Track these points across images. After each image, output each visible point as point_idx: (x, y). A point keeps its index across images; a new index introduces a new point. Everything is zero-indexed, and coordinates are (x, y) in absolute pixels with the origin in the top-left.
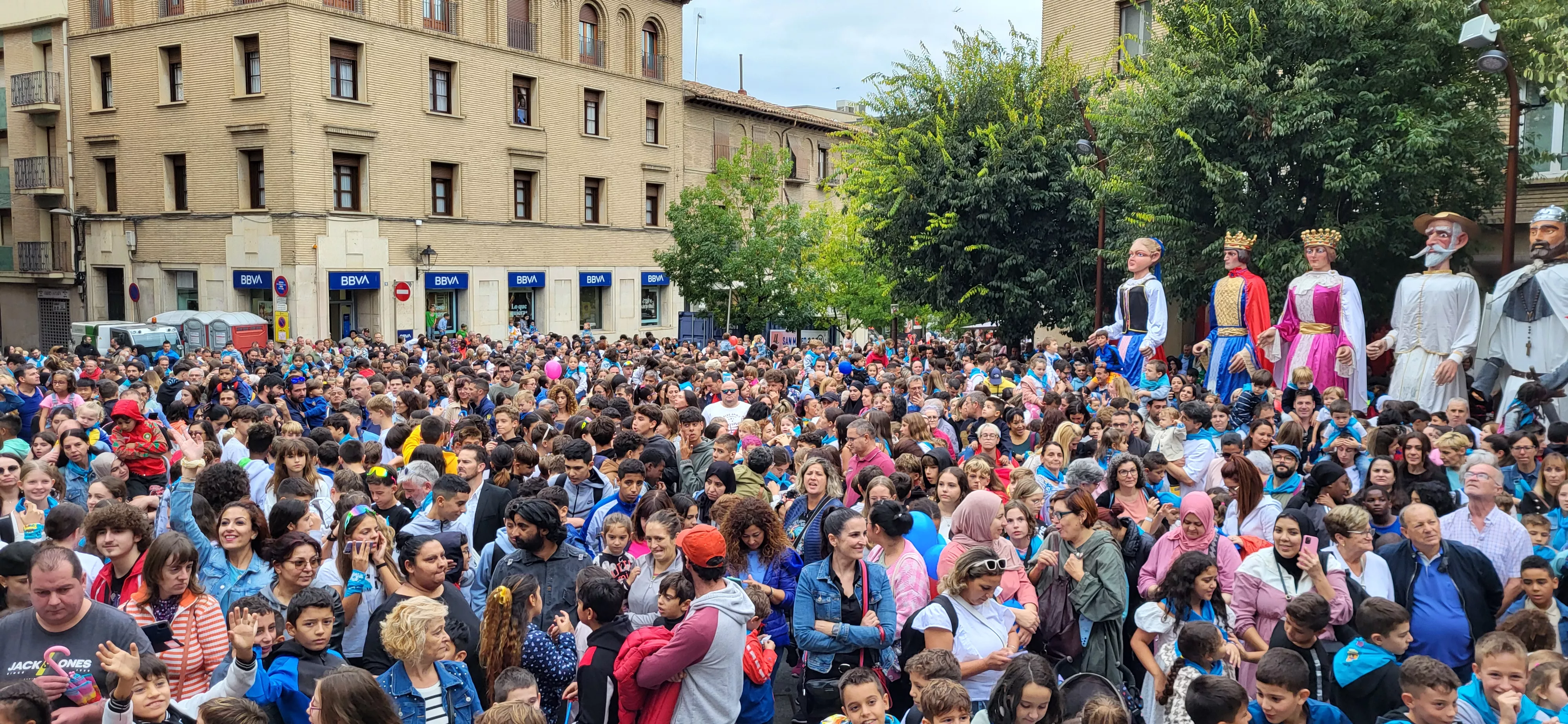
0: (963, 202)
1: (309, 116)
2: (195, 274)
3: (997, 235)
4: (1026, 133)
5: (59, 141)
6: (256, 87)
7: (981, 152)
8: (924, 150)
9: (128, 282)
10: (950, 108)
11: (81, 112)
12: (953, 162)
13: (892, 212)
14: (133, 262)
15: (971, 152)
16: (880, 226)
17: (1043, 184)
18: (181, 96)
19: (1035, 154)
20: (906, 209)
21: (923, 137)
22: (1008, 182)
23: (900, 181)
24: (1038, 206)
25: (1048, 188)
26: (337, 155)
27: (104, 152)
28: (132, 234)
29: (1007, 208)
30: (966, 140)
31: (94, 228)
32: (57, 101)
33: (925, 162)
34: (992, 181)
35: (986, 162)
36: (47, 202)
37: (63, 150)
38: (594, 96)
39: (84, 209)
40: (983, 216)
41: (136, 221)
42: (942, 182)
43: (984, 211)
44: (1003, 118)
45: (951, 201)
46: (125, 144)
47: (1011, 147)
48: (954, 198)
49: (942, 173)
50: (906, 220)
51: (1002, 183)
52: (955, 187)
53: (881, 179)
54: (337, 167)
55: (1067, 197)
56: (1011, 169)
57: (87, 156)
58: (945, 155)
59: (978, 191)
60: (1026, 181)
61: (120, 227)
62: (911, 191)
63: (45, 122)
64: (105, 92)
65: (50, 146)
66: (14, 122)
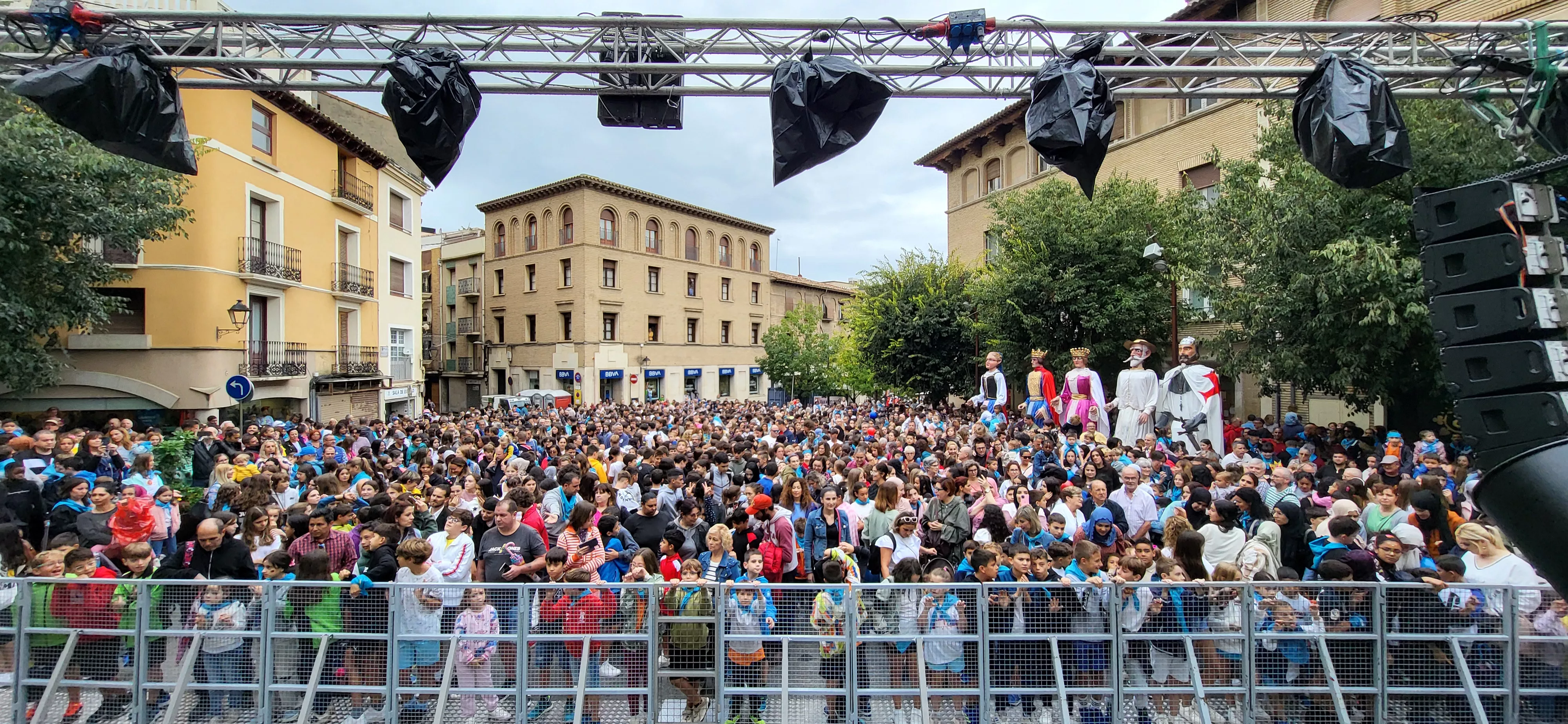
0: (908, 333)
1: (592, 296)
2: (538, 371)
3: (925, 349)
4: (938, 299)
5: (479, 310)
6: (568, 283)
7: (916, 308)
8: (887, 309)
9: (508, 375)
10: (899, 286)
11: (489, 296)
12: (901, 314)
13: (871, 338)
14: (510, 366)
15: (911, 309)
16: (866, 346)
17: (947, 324)
18: (534, 287)
19: (943, 309)
20: (878, 337)
21: (886, 301)
22: (930, 323)
23: (875, 323)
24: (945, 336)
25: (950, 326)
26: (605, 314)
27: (499, 315)
29: (930, 336)
30: (908, 303)
32: (478, 291)
33: (888, 314)
34: (921, 323)
35: (918, 314)
36: (472, 338)
37: (480, 314)
38: (726, 281)
39: (488, 341)
40: (918, 340)
42: (896, 323)
43: (918, 338)
45: (901, 333)
46: (508, 311)
47: (930, 306)
48: (903, 331)
49: (896, 319)
50: (879, 342)
51: (927, 324)
52: (903, 326)
53: (866, 322)
54: (605, 320)
55: (959, 330)
56: (931, 317)
57: (492, 316)
58: (897, 310)
59: (914, 328)
60: (938, 323)
61: (505, 349)
62: (880, 329)
63: (473, 301)
64: (500, 287)
65: (475, 312)
66: (459, 301)
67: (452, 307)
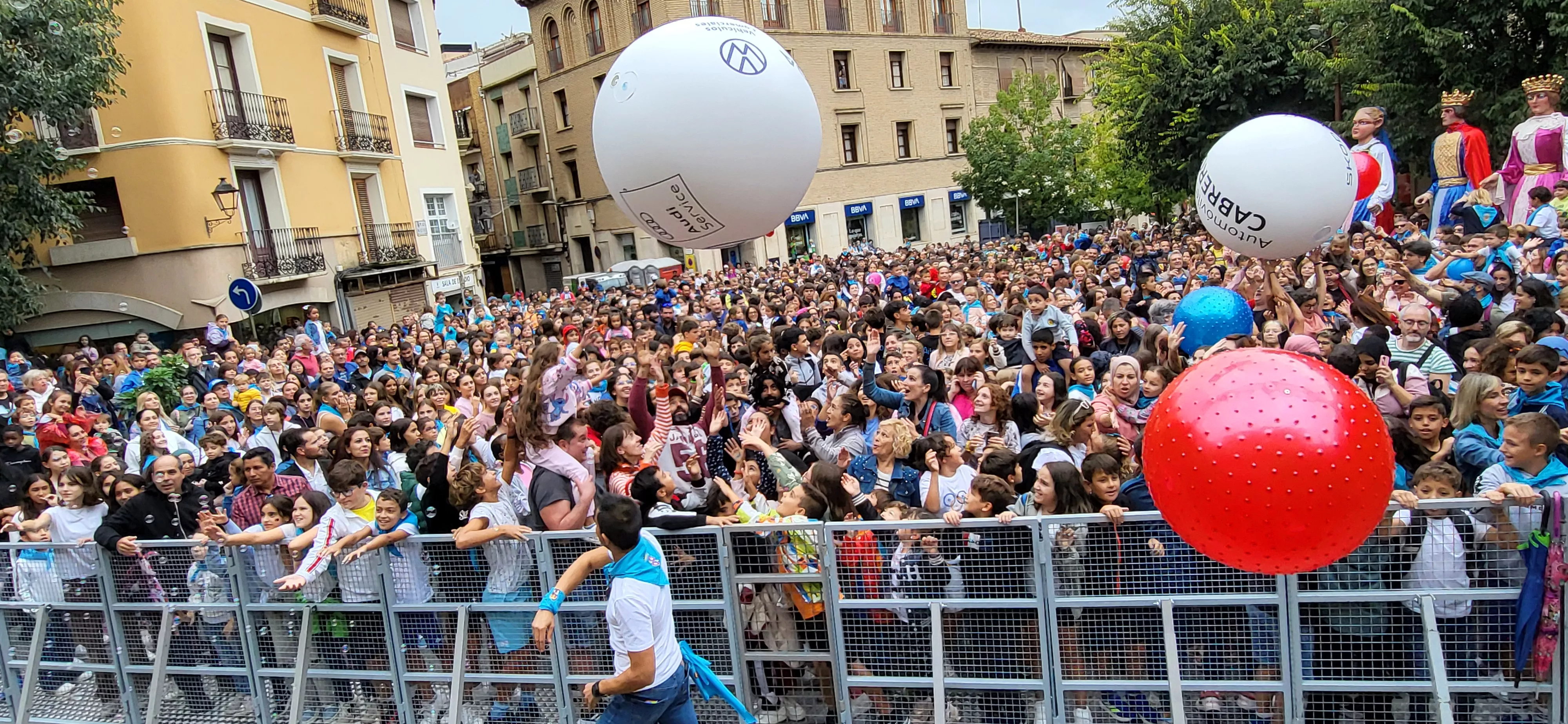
0: (1204, 98)
2: (632, 234)
4: (1259, 28)
5: (542, 154)
7: (1217, 51)
8: (1166, 59)
9: (593, 245)
10: (1186, 17)
11: (552, 133)
12: (1192, 64)
13: (1139, 114)
14: (594, 231)
15: (1208, 53)
16: (1131, 129)
17: (1280, 69)
19: (1269, 45)
20: (1152, 111)
21: (1163, 47)
22: (1244, 74)
23: (1145, 87)
24: (1275, 91)
25: (1285, 74)
27: (568, 158)
28: (591, 211)
29: (1245, 97)
30: (1204, 42)
31: (569, 210)
32: (537, 128)
33: (1168, 68)
34: (1228, 75)
35: (1221, 59)
36: (540, 197)
37: (545, 159)
38: (896, 56)
39: (561, 199)
40: (1222, 108)
41: (593, 202)
42: (1183, 84)
43: (1224, 103)
44: (1237, 18)
45: (1192, 99)
46: (580, 150)
47: (1246, 42)
48: (1194, 96)
49: (1183, 76)
50: (1155, 120)
51: (1239, 76)
52: (1196, 86)
53: (1128, 89)
55: (1303, 79)
56: (1245, 62)
57: (559, 161)
58: (1184, 60)
59: (1217, 86)
60: (1262, 70)
61: (584, 207)
62: (1155, 96)
63: (532, 142)
64: (565, 116)
65: (537, 159)
66: (515, 145)
67: (508, 156)
